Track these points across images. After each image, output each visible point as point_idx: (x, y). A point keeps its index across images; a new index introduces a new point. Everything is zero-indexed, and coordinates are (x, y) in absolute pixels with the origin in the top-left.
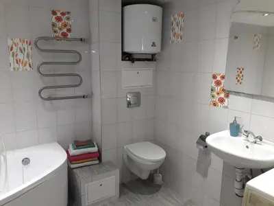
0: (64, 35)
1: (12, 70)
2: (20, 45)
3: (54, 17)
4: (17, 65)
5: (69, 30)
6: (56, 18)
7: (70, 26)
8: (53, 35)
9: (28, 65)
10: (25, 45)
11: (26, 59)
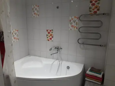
0: (95, 12)
1: (70, 29)
2: (74, 19)
3: (91, 4)
4: (72, 28)
5: (98, 10)
6: (92, 4)
7: (99, 7)
8: (89, 13)
9: (76, 28)
10: (76, 19)
11: (75, 25)
